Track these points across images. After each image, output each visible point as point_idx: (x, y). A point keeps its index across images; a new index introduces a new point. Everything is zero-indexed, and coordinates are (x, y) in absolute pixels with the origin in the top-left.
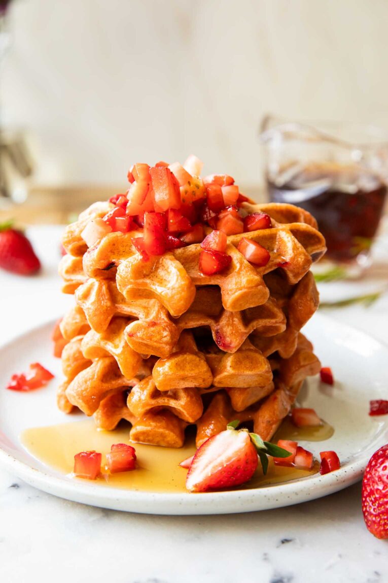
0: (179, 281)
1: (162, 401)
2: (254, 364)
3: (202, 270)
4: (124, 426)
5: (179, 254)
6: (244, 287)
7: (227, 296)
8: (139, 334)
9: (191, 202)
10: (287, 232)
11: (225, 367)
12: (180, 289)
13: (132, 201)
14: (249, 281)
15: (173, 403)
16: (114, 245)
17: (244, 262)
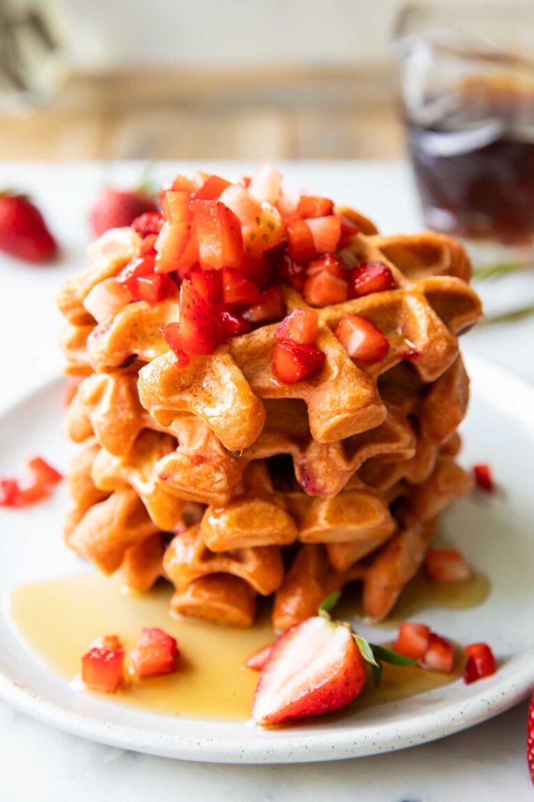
0: (237, 404)
1: (218, 566)
2: (363, 512)
3: (276, 374)
4: (163, 586)
5: (240, 347)
6: (345, 410)
7: (317, 421)
8: (178, 477)
9: (261, 252)
10: (420, 300)
11: (316, 518)
12: (238, 418)
13: (163, 252)
14: (354, 399)
15: (235, 569)
16: (135, 325)
17: (345, 362)
